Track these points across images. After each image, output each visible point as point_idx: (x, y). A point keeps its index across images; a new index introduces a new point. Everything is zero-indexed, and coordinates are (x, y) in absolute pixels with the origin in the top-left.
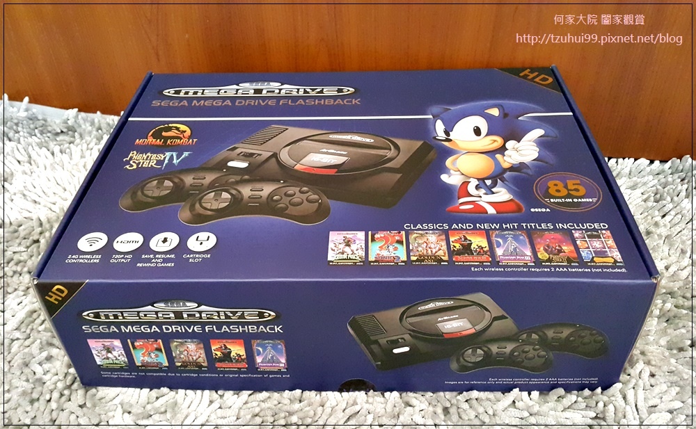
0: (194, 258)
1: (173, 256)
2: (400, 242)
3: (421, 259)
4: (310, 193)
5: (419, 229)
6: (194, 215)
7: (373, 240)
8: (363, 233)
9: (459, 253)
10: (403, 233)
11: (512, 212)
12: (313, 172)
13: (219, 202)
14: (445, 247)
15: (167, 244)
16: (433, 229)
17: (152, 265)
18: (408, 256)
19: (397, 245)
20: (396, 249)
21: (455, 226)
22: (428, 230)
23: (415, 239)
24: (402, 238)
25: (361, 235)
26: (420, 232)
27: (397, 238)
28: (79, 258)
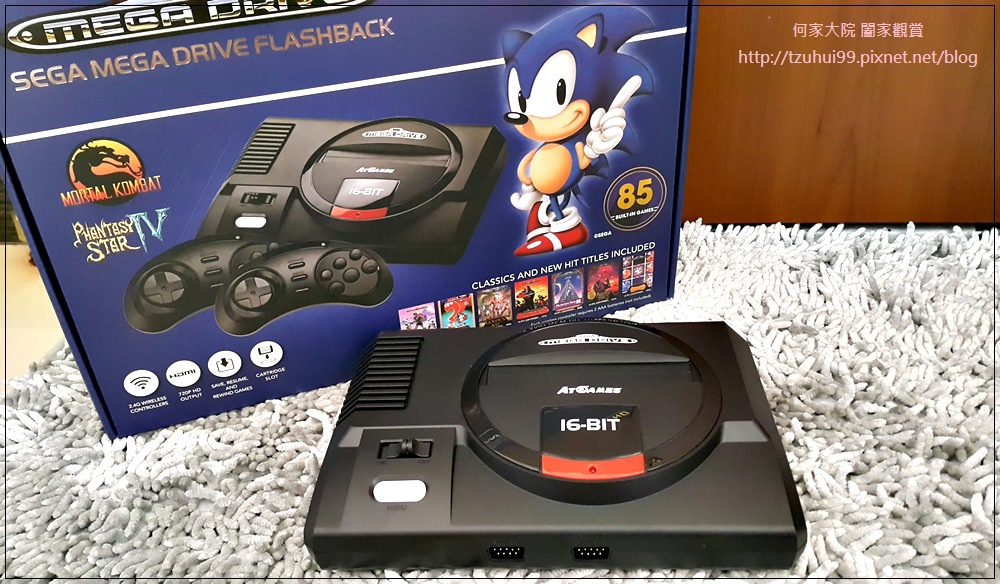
0: (270, 375)
1: (244, 379)
2: (468, 308)
3: (490, 323)
4: (363, 258)
5: (487, 287)
6: (237, 321)
7: (443, 312)
8: (433, 304)
9: (522, 309)
10: (472, 295)
11: (578, 243)
12: (357, 219)
13: (258, 294)
14: (510, 306)
15: (229, 365)
16: (501, 284)
17: (229, 393)
18: (477, 323)
19: (466, 313)
20: (465, 318)
21: (521, 275)
22: (496, 286)
23: (483, 300)
24: (470, 302)
25: (430, 307)
26: (488, 291)
27: (466, 303)
28: (142, 406)
